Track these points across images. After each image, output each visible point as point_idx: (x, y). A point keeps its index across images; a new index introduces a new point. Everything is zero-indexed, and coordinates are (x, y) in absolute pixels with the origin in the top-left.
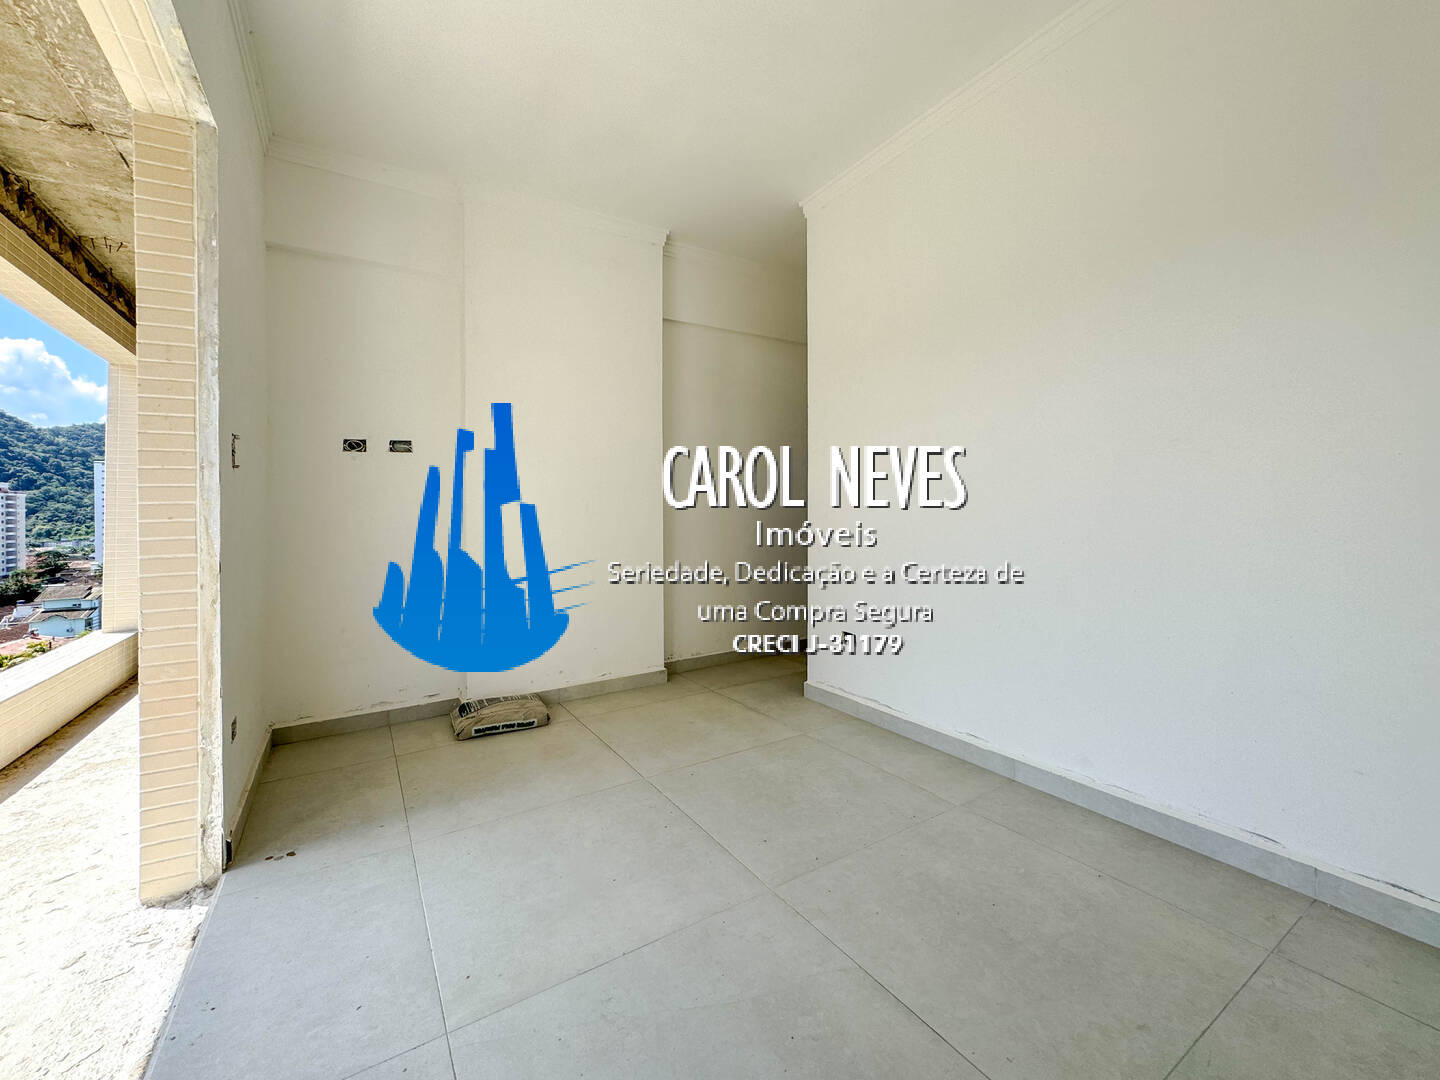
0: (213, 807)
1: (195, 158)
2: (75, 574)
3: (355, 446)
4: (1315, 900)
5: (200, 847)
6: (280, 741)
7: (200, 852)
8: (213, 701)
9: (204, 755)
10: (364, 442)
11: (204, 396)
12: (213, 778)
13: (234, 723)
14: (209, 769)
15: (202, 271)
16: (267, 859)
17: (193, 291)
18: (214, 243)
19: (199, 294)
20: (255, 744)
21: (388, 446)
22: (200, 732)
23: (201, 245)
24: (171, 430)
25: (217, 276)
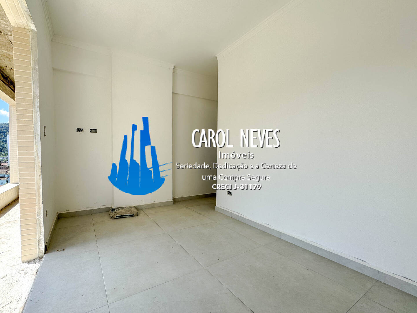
0: (41, 235)
1: (31, 41)
2: (3, 167)
3: (80, 130)
4: (378, 281)
5: (38, 247)
6: (60, 217)
7: (38, 248)
8: (40, 205)
9: (38, 220)
10: (83, 129)
11: (35, 114)
12: (41, 227)
13: (47, 211)
14: (40, 225)
15: (34, 76)
16: (57, 251)
17: (31, 82)
18: (37, 67)
19: (33, 83)
20: (53, 218)
21: (90, 131)
22: (37, 214)
23: (33, 68)
24: (26, 124)
25: (38, 77)
